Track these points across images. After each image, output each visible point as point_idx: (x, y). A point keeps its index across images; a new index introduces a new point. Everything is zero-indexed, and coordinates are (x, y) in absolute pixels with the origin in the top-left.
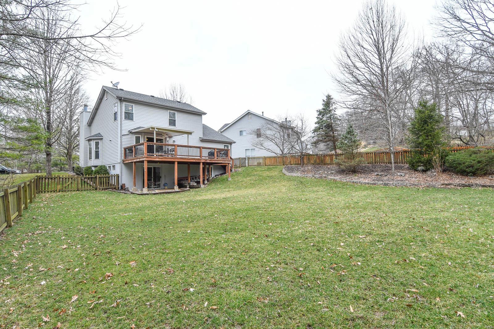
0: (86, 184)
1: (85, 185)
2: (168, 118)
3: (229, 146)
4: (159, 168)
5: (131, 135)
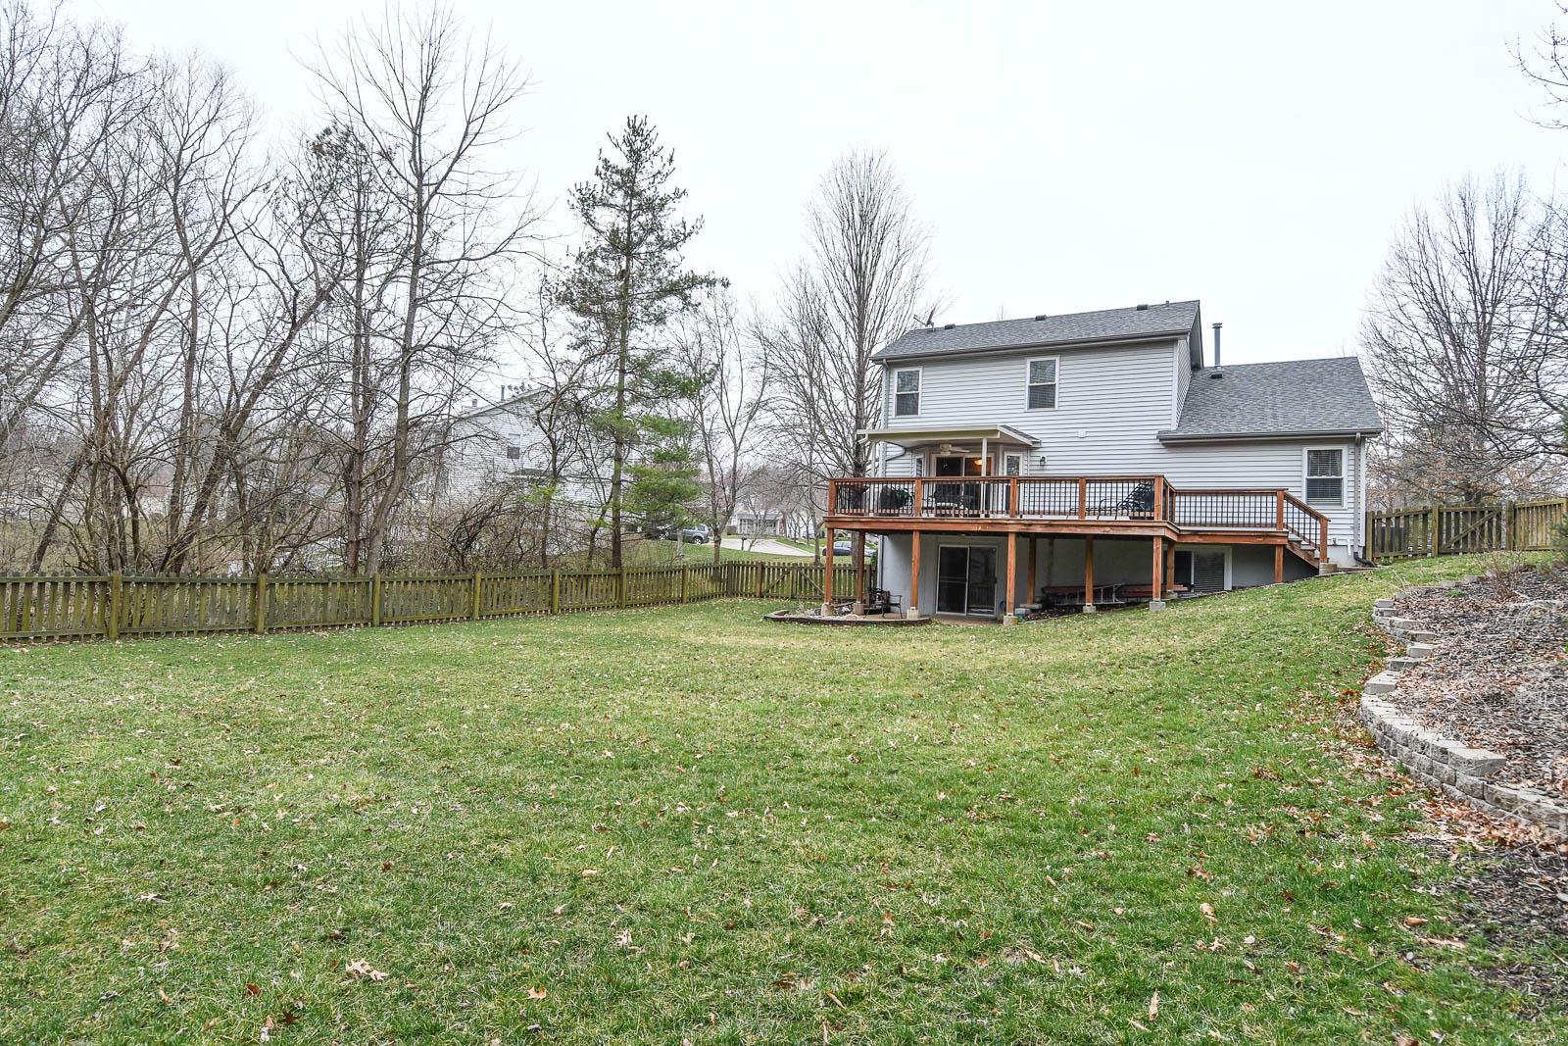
2: (1028, 384)
3: (1345, 450)
4: (991, 552)
5: (908, 456)
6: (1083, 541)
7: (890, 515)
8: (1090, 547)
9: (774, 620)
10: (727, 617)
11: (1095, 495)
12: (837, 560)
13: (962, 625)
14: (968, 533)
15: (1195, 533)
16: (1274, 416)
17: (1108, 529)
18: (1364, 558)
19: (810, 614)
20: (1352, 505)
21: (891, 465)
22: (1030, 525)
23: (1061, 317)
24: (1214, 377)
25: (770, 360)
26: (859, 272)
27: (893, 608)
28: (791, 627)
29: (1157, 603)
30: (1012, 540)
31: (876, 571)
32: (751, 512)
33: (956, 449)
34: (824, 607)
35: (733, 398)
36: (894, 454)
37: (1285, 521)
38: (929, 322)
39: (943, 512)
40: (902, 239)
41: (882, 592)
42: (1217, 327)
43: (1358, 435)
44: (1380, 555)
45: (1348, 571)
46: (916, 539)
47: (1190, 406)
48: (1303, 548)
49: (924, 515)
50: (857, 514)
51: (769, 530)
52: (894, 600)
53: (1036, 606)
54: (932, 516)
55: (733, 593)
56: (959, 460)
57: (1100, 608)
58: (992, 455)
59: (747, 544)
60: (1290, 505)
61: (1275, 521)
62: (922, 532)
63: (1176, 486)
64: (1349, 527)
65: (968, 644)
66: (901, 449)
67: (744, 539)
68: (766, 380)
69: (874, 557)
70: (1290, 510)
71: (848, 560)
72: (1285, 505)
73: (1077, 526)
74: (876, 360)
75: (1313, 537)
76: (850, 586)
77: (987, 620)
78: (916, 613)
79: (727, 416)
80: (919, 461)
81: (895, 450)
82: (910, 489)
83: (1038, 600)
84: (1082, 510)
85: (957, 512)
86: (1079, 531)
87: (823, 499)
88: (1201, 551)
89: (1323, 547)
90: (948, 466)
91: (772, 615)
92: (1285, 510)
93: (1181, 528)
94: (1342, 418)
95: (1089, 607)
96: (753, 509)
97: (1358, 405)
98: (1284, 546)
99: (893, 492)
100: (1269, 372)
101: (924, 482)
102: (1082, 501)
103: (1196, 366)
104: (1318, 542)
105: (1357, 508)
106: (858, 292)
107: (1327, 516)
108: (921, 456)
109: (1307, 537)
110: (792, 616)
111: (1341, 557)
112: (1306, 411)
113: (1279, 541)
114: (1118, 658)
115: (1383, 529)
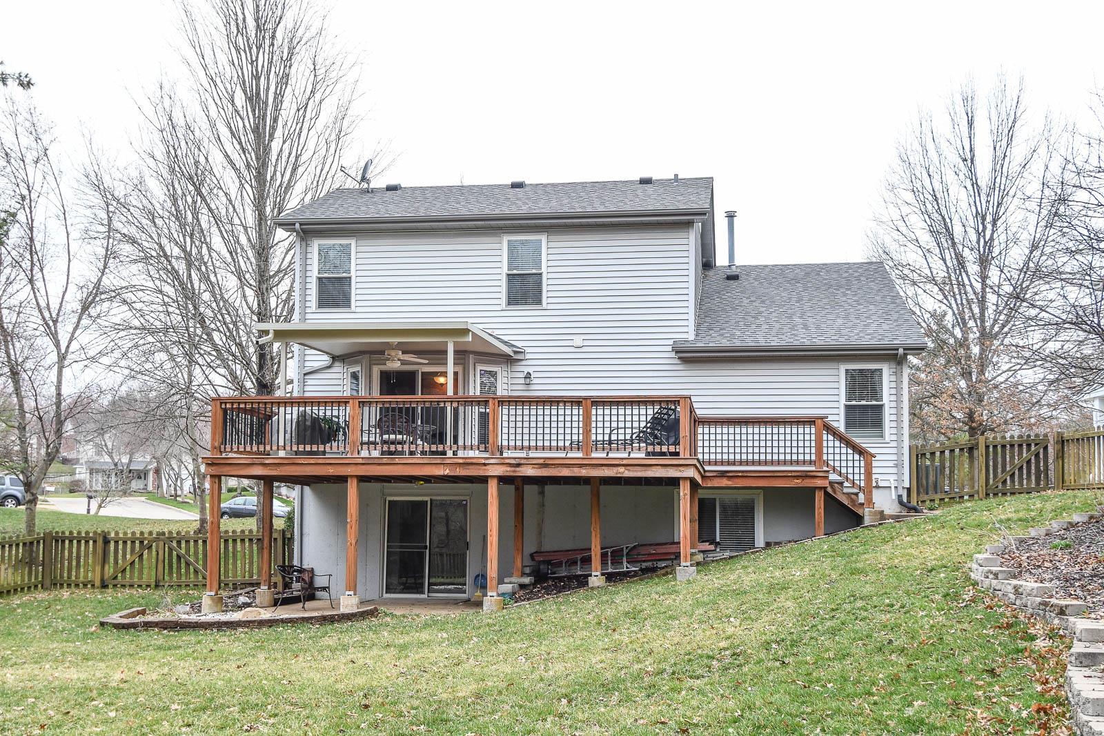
0: (183, 565)
1: (179, 568)
2: (505, 270)
3: (886, 370)
4: (462, 506)
5: (338, 368)
6: (587, 489)
7: (311, 453)
8: (596, 495)
9: (118, 627)
10: (34, 628)
11: (605, 422)
12: (228, 524)
13: (425, 614)
14: (428, 479)
15: (723, 474)
16: (806, 327)
17: (622, 469)
18: (909, 502)
19: (183, 613)
20: (894, 438)
21: (311, 381)
22: (519, 465)
23: (545, 186)
24: (729, 278)
25: (117, 224)
26: (254, 99)
27: (319, 594)
28: (144, 638)
29: (685, 571)
30: (493, 488)
31: (291, 539)
32: (107, 458)
33: (407, 357)
34: (206, 599)
35: (53, 282)
36: (317, 365)
37: (825, 457)
38: (364, 179)
39: (392, 448)
40: (319, 60)
41: (301, 571)
42: (731, 216)
43: (901, 351)
44: (925, 497)
45: (897, 518)
46: (352, 489)
47: (705, 311)
48: (845, 490)
49: (364, 453)
50: (258, 453)
51: (136, 485)
52: (320, 582)
53: (527, 580)
54: (376, 454)
55: (56, 584)
56: (412, 374)
57: (610, 578)
58: (459, 369)
59: (94, 504)
60: (831, 437)
61: (813, 457)
62: (362, 479)
63: (700, 412)
64: (891, 464)
65: (438, 649)
66: (326, 357)
67: (90, 497)
68: (110, 254)
69: (290, 518)
70: (831, 444)
71: (251, 524)
72: (825, 437)
73: (581, 466)
74: (287, 225)
75: (857, 477)
76: (251, 563)
77: (456, 603)
78: (354, 600)
79: (43, 304)
80: (355, 376)
81: (317, 359)
82: (340, 414)
83: (527, 570)
84: (584, 444)
85: (413, 448)
86: (584, 472)
87: (206, 433)
88: (728, 497)
89: (869, 488)
90: (396, 382)
91: (115, 618)
92: (825, 444)
93: (707, 468)
94: (881, 331)
95: (596, 580)
96: (110, 454)
97: (895, 316)
98: (825, 488)
99: (316, 420)
100: (791, 276)
101: (362, 404)
102: (587, 432)
103: (707, 264)
104: (862, 485)
105: (899, 441)
106: (256, 130)
107: (872, 451)
108: (357, 368)
109: (850, 477)
110: (149, 618)
111: (885, 502)
112: (840, 321)
113: (819, 483)
114: (665, 660)
115: (927, 467)
